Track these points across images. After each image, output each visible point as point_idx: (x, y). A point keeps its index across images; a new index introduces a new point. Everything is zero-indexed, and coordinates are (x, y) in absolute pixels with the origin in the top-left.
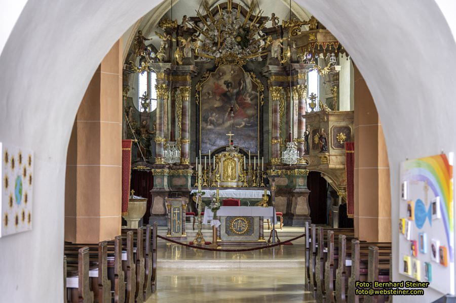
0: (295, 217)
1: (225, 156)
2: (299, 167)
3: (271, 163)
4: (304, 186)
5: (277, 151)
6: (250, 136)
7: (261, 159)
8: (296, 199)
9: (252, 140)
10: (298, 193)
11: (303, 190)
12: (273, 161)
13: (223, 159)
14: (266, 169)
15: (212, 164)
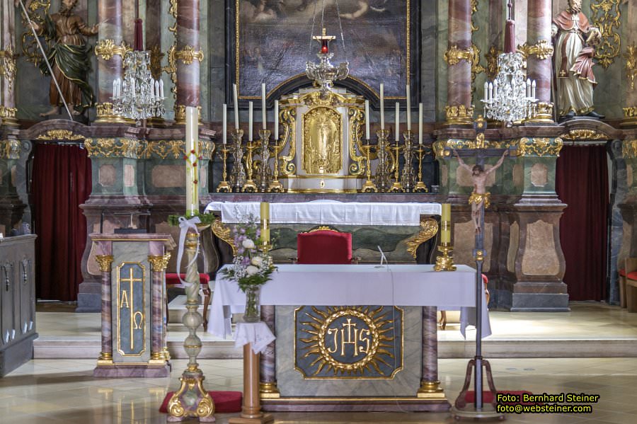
0: (518, 284)
1: (308, 99)
2: (532, 133)
3: (446, 120)
4: (546, 188)
5: (464, 84)
6: (381, 44)
7: (415, 109)
8: (523, 228)
9: (389, 56)
10: (527, 210)
11: (544, 203)
12: (452, 113)
13: (304, 109)
14: (432, 138)
15: (270, 125)
